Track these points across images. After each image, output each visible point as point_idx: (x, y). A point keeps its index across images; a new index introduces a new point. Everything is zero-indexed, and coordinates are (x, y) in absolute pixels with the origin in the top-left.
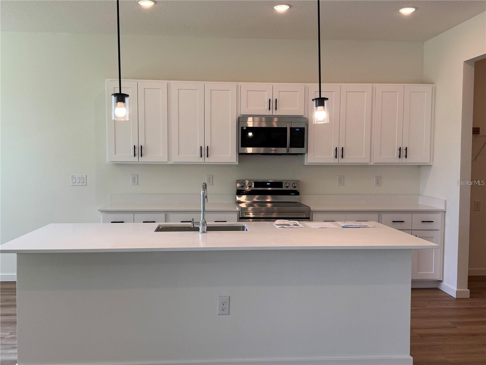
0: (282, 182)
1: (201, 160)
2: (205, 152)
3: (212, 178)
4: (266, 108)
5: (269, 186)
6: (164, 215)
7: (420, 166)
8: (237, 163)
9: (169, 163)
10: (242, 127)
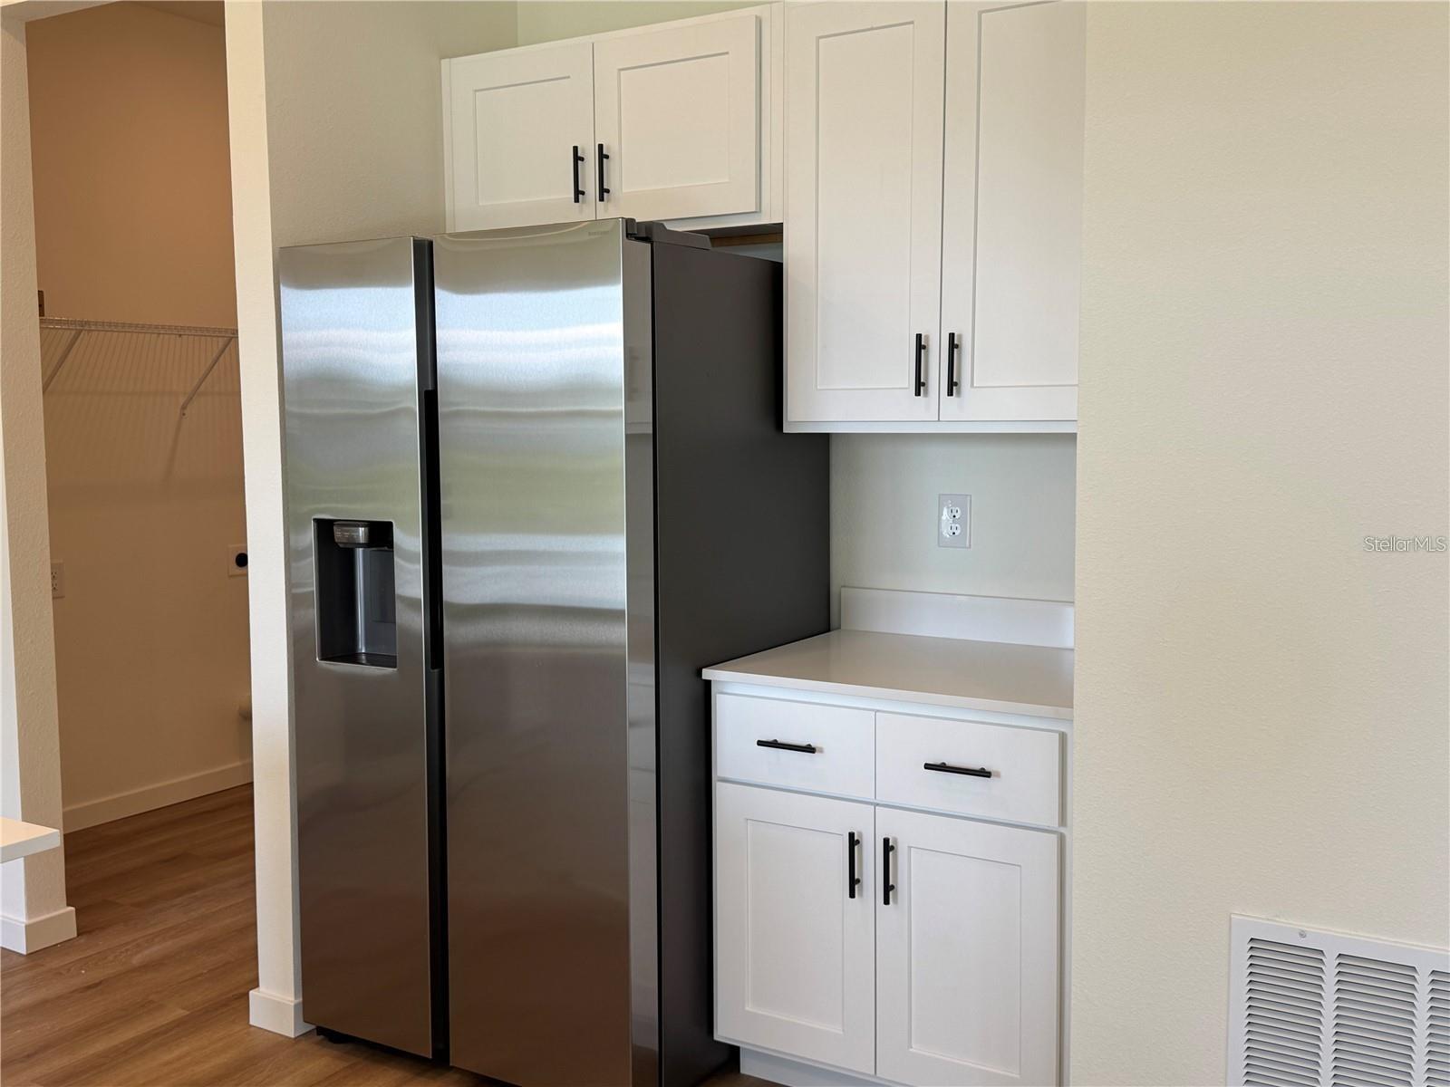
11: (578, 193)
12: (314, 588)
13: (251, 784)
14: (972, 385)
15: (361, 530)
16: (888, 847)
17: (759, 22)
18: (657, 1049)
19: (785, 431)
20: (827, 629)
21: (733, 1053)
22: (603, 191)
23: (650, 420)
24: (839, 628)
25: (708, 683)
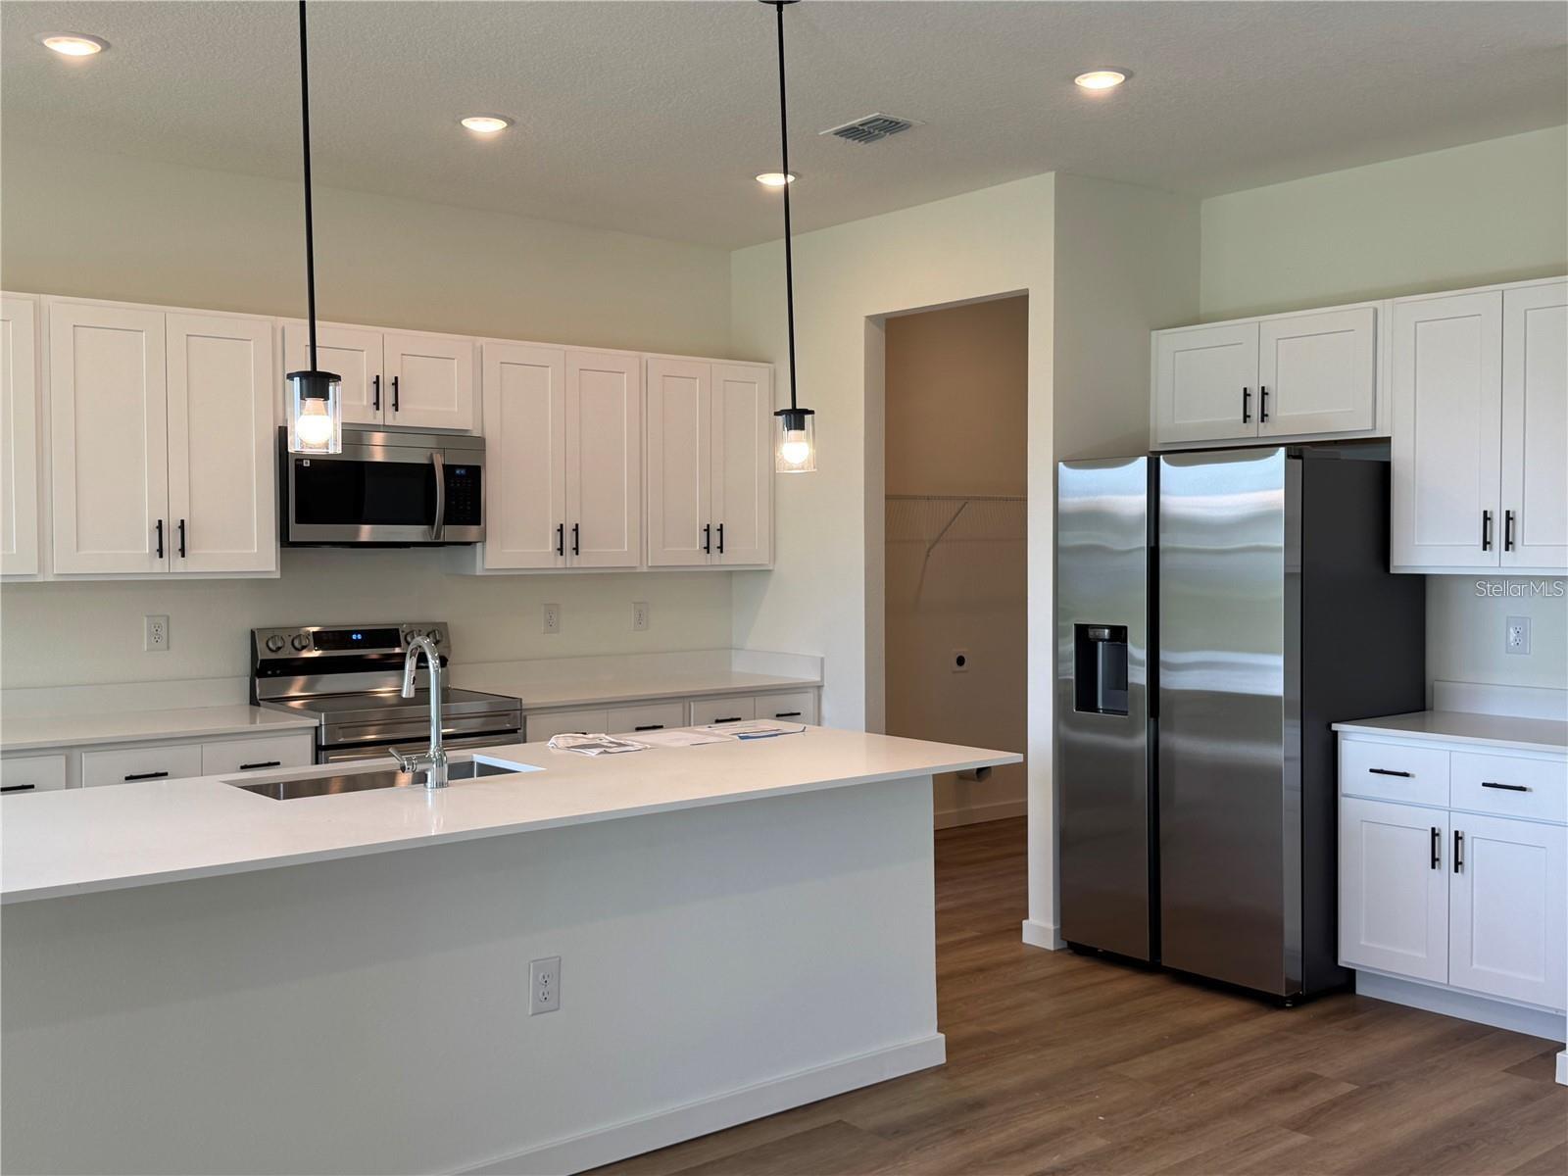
0: (397, 630)
1: (159, 566)
2: (170, 538)
3: (164, 625)
4: (365, 403)
5: (357, 645)
6: (62, 760)
7: (730, 573)
8: (278, 576)
9: (40, 579)
10: (297, 460)
11: (1246, 417)
12: (1073, 677)
13: (1026, 817)
14: (1523, 545)
15: (1107, 631)
16: (1458, 837)
17: (1376, 311)
18: (1301, 979)
19: (1392, 572)
20: (1423, 709)
21: (1351, 974)
22: (1264, 416)
23: (1300, 563)
24: (1432, 709)
25: (1336, 733)
